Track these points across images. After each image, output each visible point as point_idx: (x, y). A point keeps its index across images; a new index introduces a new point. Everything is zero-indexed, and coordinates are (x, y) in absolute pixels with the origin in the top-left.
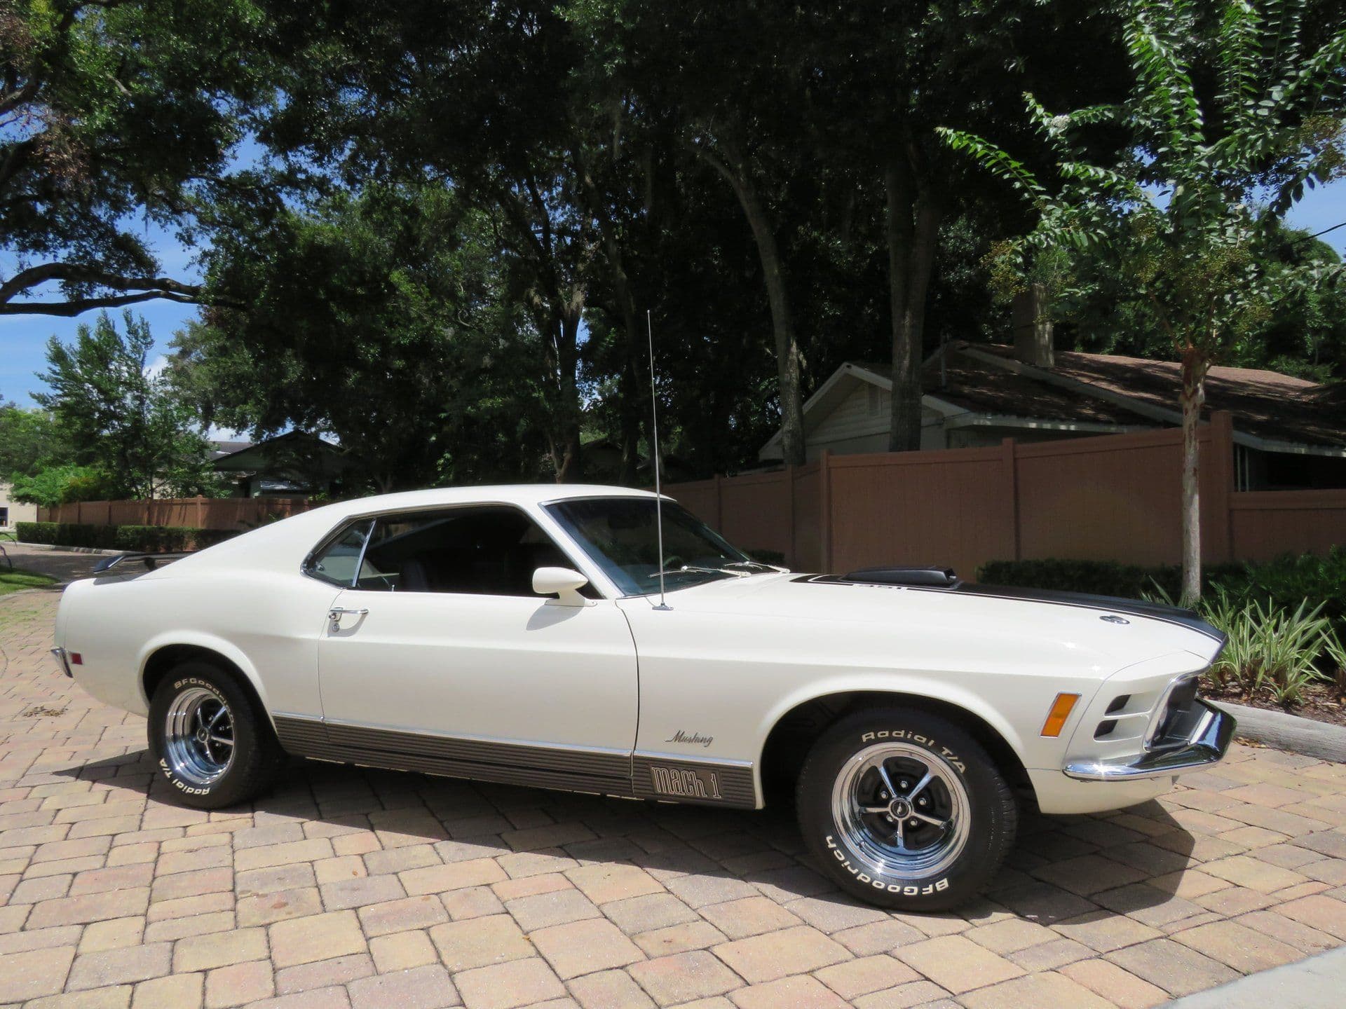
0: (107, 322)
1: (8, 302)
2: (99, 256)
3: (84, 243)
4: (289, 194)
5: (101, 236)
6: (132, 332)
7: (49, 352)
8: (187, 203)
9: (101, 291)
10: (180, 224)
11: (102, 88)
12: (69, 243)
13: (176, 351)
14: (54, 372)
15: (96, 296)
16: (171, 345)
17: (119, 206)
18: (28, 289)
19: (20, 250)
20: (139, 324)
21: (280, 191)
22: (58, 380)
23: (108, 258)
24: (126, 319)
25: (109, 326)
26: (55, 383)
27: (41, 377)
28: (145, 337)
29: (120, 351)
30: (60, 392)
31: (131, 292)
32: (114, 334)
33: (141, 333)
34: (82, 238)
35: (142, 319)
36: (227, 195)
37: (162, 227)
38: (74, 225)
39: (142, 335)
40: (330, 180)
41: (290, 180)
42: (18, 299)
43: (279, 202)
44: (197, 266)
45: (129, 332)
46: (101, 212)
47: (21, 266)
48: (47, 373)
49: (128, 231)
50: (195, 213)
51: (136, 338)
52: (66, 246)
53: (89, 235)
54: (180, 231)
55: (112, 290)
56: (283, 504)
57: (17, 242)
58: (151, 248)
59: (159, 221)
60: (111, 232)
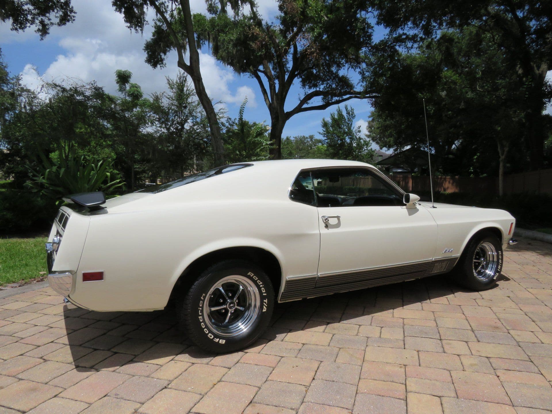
0: (340, 110)
1: (302, 107)
2: (334, 86)
3: (329, 82)
4: (399, 46)
5: (334, 78)
6: (348, 113)
7: (322, 124)
8: (362, 59)
9: (335, 99)
10: (360, 68)
12: (324, 83)
13: (371, 119)
14: (324, 131)
15: (333, 101)
16: (369, 117)
17: (339, 66)
18: (308, 101)
19: (309, 88)
20: (350, 110)
21: (396, 45)
22: (325, 134)
23: (337, 86)
24: (346, 108)
25: (340, 112)
26: (324, 135)
27: (320, 133)
28: (352, 115)
29: (344, 121)
30: (326, 138)
31: (345, 97)
32: (342, 115)
33: (351, 113)
34: (328, 80)
35: (351, 108)
36: (376, 52)
37: (355, 70)
38: (326, 76)
39: (351, 114)
40: (417, 36)
41: (399, 40)
42: (305, 106)
43: (396, 51)
44: (361, 83)
45: (347, 113)
46: (334, 69)
47: (305, 93)
48: (322, 132)
49: (343, 75)
50: (365, 62)
51: (349, 115)
52: (323, 84)
53: (330, 78)
54: (360, 71)
55: (338, 98)
56: (399, 178)
57: (308, 85)
58: (351, 79)
59: (354, 68)
60: (337, 76)
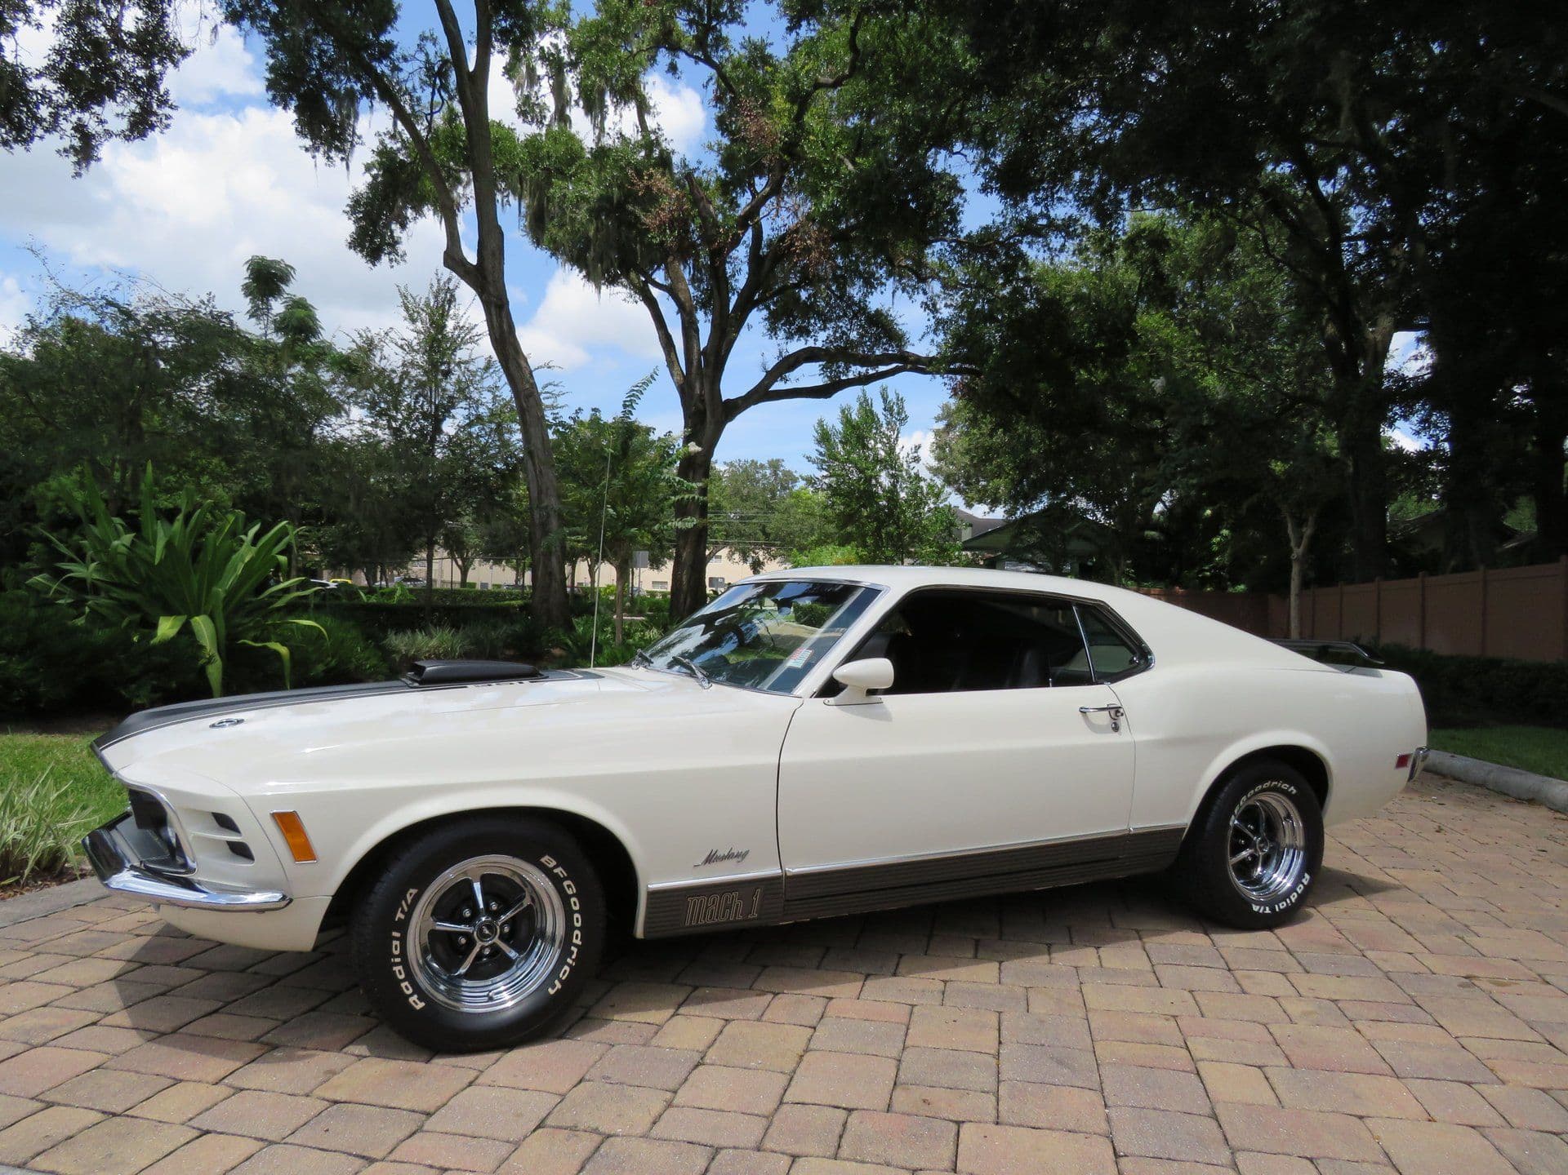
0: (866, 400)
1: (772, 389)
2: (854, 335)
3: (841, 324)
4: (1030, 244)
5: (855, 315)
6: (888, 409)
7: (816, 435)
8: (933, 270)
9: (856, 370)
10: (925, 293)
11: (829, 170)
12: (827, 326)
13: (941, 425)
14: (821, 454)
15: (851, 376)
16: (938, 419)
17: (870, 283)
18: (787, 374)
19: (787, 338)
20: (894, 400)
21: (1021, 242)
22: (824, 461)
23: (862, 336)
24: (883, 397)
25: (867, 405)
26: (821, 465)
27: (809, 459)
28: (899, 413)
29: (877, 428)
30: (825, 473)
31: (881, 368)
32: (872, 412)
33: (895, 408)
34: (839, 318)
35: (898, 396)
36: (969, 255)
37: (911, 298)
38: (832, 307)
39: (896, 412)
40: (1076, 221)
41: (1029, 229)
42: (778, 386)
43: (1022, 256)
44: (932, 336)
45: (885, 409)
46: (855, 291)
47: (780, 353)
48: (814, 455)
49: (879, 307)
50: (939, 278)
51: (891, 414)
52: (825, 329)
53: (845, 315)
54: (925, 300)
55: (864, 368)
57: (785, 331)
58: (899, 321)
59: (908, 293)
60: (863, 309)
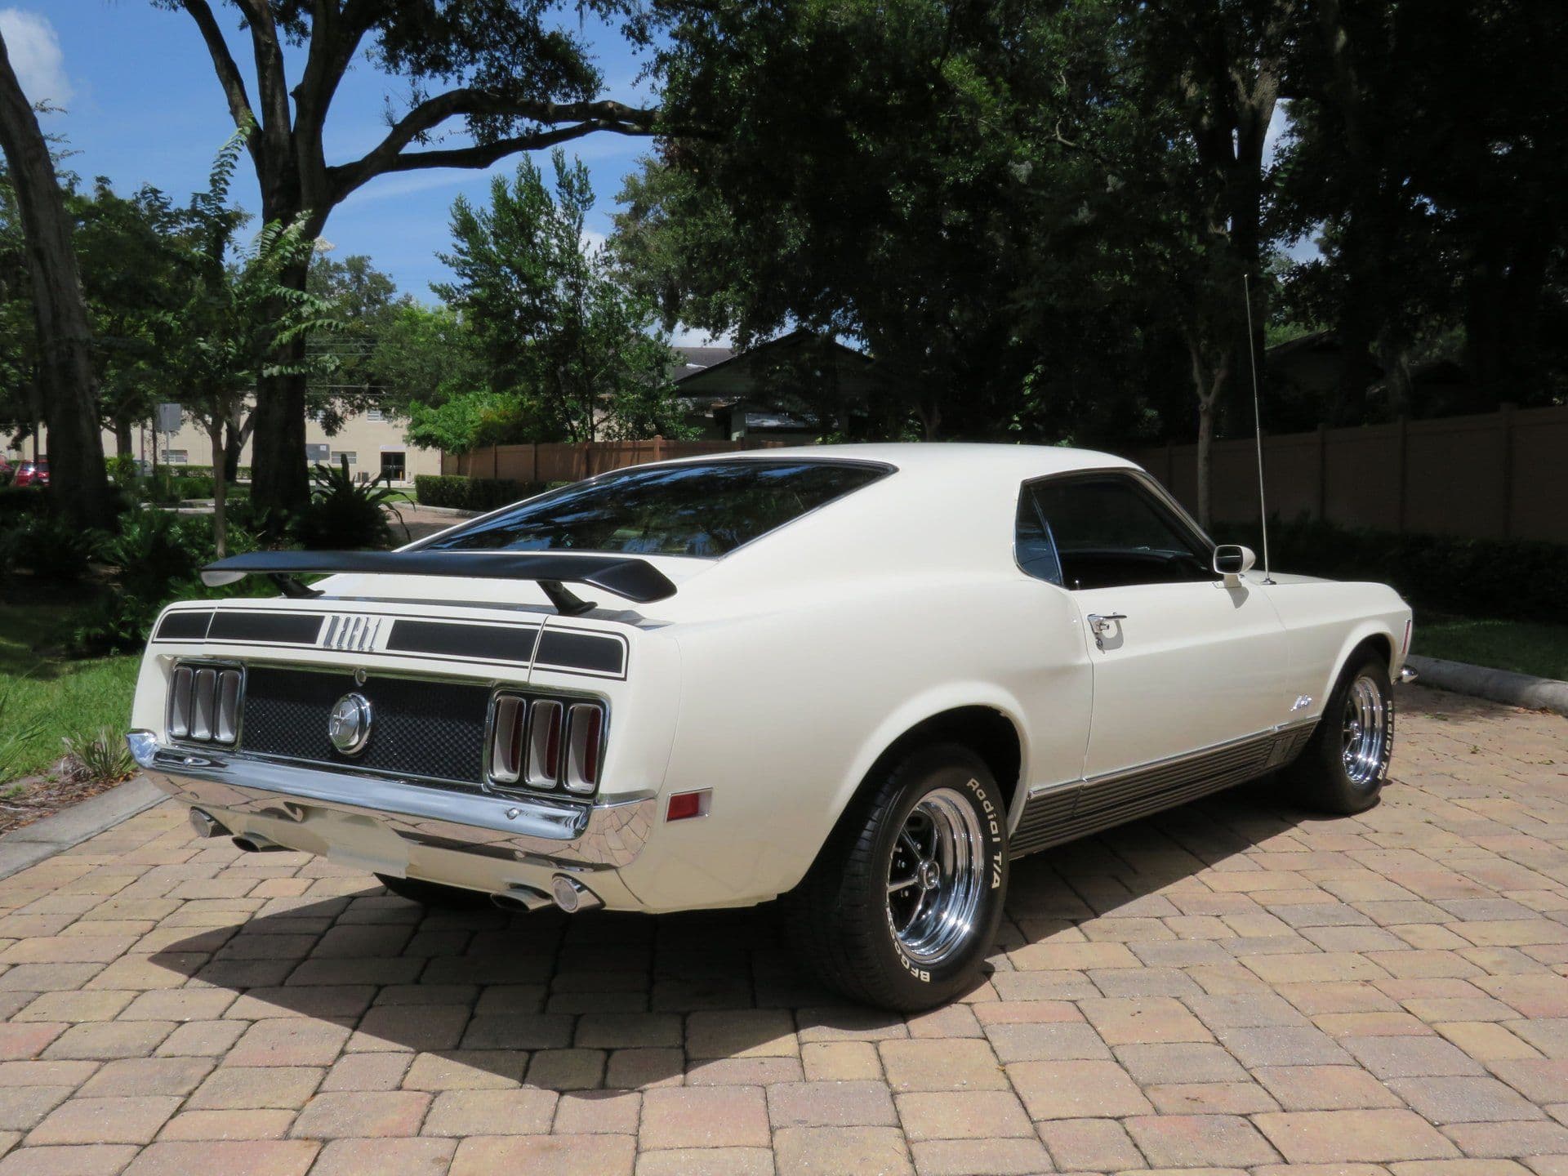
0: (530, 171)
1: (401, 153)
2: (518, 72)
3: (498, 54)
5: (520, 41)
6: (565, 184)
7: (454, 222)
9: (522, 125)
10: (628, 11)
12: (477, 56)
13: (626, 208)
14: (461, 251)
15: (514, 135)
16: (620, 200)
18: (425, 131)
19: (414, 73)
20: (575, 171)
22: (466, 263)
23: (530, 74)
24: (557, 164)
25: (533, 177)
26: (461, 268)
27: (444, 259)
28: (581, 192)
29: (547, 214)
30: (468, 281)
31: (561, 126)
32: (540, 190)
33: (576, 183)
34: (495, 45)
35: (579, 164)
37: (603, 17)
38: (484, 27)
39: (578, 189)
42: (412, 147)
44: (651, 78)
45: (560, 185)
47: (416, 98)
48: (451, 253)
49: (556, 29)
51: (570, 194)
52: (473, 61)
53: (504, 40)
54: (629, 23)
55: (536, 122)
57: (410, 60)
58: (588, 53)
59: (600, 10)
60: (533, 32)
